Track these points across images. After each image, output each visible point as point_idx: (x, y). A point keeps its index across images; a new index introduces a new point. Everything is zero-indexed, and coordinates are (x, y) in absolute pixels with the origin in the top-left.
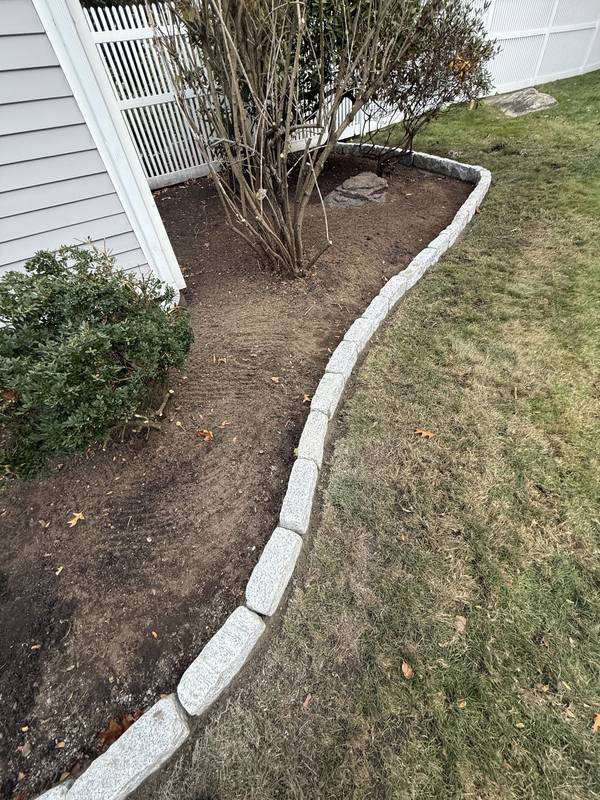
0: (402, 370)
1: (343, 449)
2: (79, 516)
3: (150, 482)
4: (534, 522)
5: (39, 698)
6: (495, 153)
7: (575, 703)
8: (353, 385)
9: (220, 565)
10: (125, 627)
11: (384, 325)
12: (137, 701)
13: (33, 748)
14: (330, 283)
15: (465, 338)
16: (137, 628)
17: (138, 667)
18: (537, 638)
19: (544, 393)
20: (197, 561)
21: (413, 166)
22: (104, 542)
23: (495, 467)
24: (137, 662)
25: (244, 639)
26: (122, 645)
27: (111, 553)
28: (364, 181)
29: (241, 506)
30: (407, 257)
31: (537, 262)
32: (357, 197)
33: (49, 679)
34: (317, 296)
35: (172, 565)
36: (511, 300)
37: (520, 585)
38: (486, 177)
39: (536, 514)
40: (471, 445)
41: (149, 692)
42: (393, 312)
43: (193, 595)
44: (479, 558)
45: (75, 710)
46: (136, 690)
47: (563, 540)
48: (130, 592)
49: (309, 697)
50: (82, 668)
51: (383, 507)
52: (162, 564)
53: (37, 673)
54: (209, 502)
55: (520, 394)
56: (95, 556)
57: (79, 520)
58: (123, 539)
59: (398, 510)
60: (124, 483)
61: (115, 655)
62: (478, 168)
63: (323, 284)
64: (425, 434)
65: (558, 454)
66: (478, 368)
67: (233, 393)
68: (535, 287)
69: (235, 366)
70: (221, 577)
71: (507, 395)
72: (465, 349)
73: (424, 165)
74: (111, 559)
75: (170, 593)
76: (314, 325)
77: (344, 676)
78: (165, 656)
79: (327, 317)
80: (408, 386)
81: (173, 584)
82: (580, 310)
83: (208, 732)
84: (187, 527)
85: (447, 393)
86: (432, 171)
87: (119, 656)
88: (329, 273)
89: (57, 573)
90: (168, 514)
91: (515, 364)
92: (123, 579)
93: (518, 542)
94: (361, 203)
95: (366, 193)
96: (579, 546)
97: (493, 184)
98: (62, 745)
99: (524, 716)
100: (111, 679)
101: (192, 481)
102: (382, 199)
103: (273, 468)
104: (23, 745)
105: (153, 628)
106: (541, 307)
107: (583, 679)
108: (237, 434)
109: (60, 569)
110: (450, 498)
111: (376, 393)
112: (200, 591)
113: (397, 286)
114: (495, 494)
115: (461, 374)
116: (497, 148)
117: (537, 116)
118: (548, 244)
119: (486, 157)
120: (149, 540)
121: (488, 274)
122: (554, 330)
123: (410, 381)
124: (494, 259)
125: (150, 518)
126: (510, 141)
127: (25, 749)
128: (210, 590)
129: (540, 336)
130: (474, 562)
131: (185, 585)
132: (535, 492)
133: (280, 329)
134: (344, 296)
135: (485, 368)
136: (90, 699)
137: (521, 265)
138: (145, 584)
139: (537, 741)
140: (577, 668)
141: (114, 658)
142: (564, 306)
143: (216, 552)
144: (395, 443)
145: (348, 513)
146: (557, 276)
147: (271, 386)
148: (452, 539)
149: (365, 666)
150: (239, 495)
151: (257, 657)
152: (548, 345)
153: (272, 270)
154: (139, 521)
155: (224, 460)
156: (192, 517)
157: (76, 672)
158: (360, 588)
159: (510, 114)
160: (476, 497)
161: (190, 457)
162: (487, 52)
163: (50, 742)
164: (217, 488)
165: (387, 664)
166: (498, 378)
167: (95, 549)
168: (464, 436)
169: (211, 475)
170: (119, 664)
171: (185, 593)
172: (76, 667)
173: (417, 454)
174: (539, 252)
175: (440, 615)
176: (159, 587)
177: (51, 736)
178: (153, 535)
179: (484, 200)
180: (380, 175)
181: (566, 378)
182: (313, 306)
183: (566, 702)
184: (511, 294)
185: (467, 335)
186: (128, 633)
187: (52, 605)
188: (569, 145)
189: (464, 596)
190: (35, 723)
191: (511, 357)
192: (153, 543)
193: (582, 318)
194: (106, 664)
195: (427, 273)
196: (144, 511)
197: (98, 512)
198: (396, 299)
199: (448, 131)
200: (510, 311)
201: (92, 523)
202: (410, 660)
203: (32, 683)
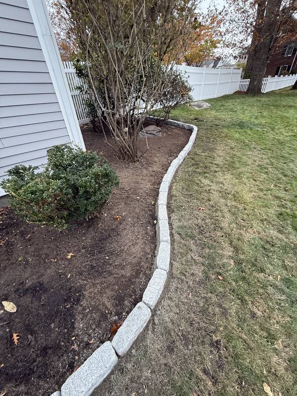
0: (187, 189)
1: (174, 216)
2: (71, 254)
3: (99, 238)
4: (245, 229)
5: (76, 325)
6: (196, 121)
7: (271, 275)
8: (170, 196)
9: (139, 263)
10: (107, 291)
11: (175, 177)
12: (120, 319)
13: (79, 346)
14: (149, 164)
15: (205, 178)
16: (113, 290)
17: (117, 305)
18: (256, 260)
19: (235, 193)
20: (130, 262)
21: (167, 124)
22: (87, 261)
23: (228, 215)
24: (116, 304)
25: (163, 277)
26: (108, 297)
27: (92, 265)
28: (152, 128)
29: (140, 242)
30: (175, 154)
31: (221, 155)
32: (150, 134)
33: (79, 317)
34: (145, 168)
35: (120, 265)
36: (216, 166)
37: (246, 248)
38: (195, 129)
39: (244, 226)
40: (218, 210)
41: (124, 314)
42: (177, 172)
43: (132, 275)
44: (231, 242)
45: (94, 327)
46: (119, 314)
47: (254, 233)
48: (105, 278)
49: (191, 294)
50: (92, 310)
51: (196, 232)
52: (116, 266)
53: (72, 316)
54: (128, 241)
55: (228, 194)
56: (85, 267)
57: (71, 256)
58: (95, 259)
59: (201, 233)
60: (88, 239)
61: (106, 301)
62: (192, 125)
63: (147, 164)
64: (202, 209)
65: (245, 209)
66: (212, 187)
67: (123, 204)
68: (223, 162)
69: (120, 194)
70: (141, 267)
71: (224, 194)
72: (206, 182)
73: (171, 124)
74: (92, 267)
75: (122, 275)
76: (147, 178)
77: (200, 285)
78: (126, 300)
79: (151, 175)
80: (191, 195)
81: (123, 272)
82: (238, 168)
83: (158, 312)
84: (122, 251)
85: (205, 195)
86: (174, 126)
87: (108, 302)
88: (148, 160)
89: (69, 277)
90: (112, 248)
91: (224, 185)
92: (100, 274)
93: (241, 235)
94: (153, 136)
95: (154, 132)
96: (259, 233)
97: (198, 131)
98: (91, 342)
99: (259, 281)
100: (107, 311)
101: (118, 235)
102: (160, 134)
103: (149, 228)
104: (74, 345)
105: (119, 289)
106: (226, 168)
107: (271, 268)
108: (130, 217)
109: (69, 275)
110: (217, 226)
111: (180, 198)
112: (134, 273)
113: (176, 163)
114: (230, 224)
115: (208, 189)
116: (196, 119)
117: (206, 109)
118: (222, 149)
119: (193, 122)
120: (107, 258)
121: (206, 158)
122: (233, 174)
123: (191, 193)
124: (206, 154)
125: (104, 250)
126: (199, 117)
127: (75, 347)
128: (138, 273)
129: (228, 176)
130: (230, 244)
131: (128, 272)
132: (242, 221)
133: (134, 180)
134: (156, 168)
135: (214, 187)
136: (100, 321)
137: (216, 155)
138: (110, 273)
139: (264, 287)
140: (269, 266)
141: (106, 303)
142: (233, 167)
143: (136, 258)
144: (192, 213)
145: (184, 236)
146: (228, 158)
147: (138, 200)
148: (222, 238)
149: (206, 280)
150: (139, 238)
151: (167, 287)
152: (232, 178)
153: (124, 159)
154: (100, 252)
155: (128, 227)
156: (122, 247)
157: (91, 312)
158: (196, 258)
159: (196, 108)
160: (225, 225)
161: (114, 227)
162: (190, 89)
163: (86, 342)
164: (129, 236)
165: (213, 277)
166: (220, 190)
167: (84, 264)
168: (215, 208)
169: (125, 232)
170: (109, 305)
171: (128, 274)
172: (90, 310)
173: (202, 215)
174: (220, 151)
175: (225, 261)
176: (117, 274)
177: (86, 339)
178: (108, 256)
179: (197, 136)
180: (157, 126)
181: (240, 188)
182: (145, 172)
183: (269, 275)
184: (215, 164)
185: (206, 177)
186: (109, 293)
187: (70, 289)
188: (219, 119)
189: (230, 254)
190: (77, 335)
191: (222, 183)
192: (109, 259)
193: (240, 170)
194: (103, 306)
195: (184, 159)
196: (101, 248)
197: (80, 251)
198: (177, 167)
199: (176, 113)
200: (217, 169)
201: (78, 256)
202: (220, 274)
203: (71, 320)
